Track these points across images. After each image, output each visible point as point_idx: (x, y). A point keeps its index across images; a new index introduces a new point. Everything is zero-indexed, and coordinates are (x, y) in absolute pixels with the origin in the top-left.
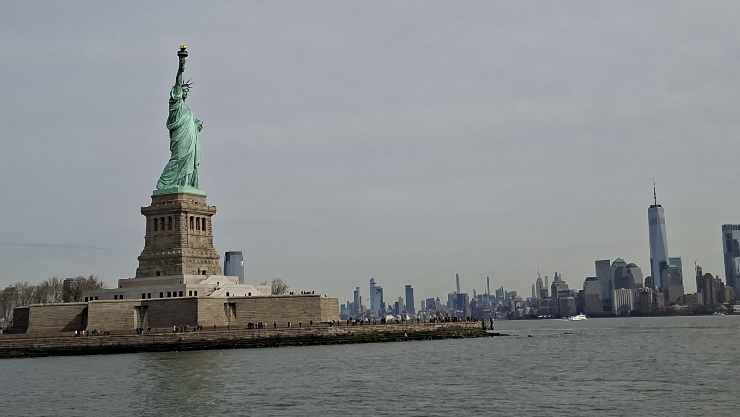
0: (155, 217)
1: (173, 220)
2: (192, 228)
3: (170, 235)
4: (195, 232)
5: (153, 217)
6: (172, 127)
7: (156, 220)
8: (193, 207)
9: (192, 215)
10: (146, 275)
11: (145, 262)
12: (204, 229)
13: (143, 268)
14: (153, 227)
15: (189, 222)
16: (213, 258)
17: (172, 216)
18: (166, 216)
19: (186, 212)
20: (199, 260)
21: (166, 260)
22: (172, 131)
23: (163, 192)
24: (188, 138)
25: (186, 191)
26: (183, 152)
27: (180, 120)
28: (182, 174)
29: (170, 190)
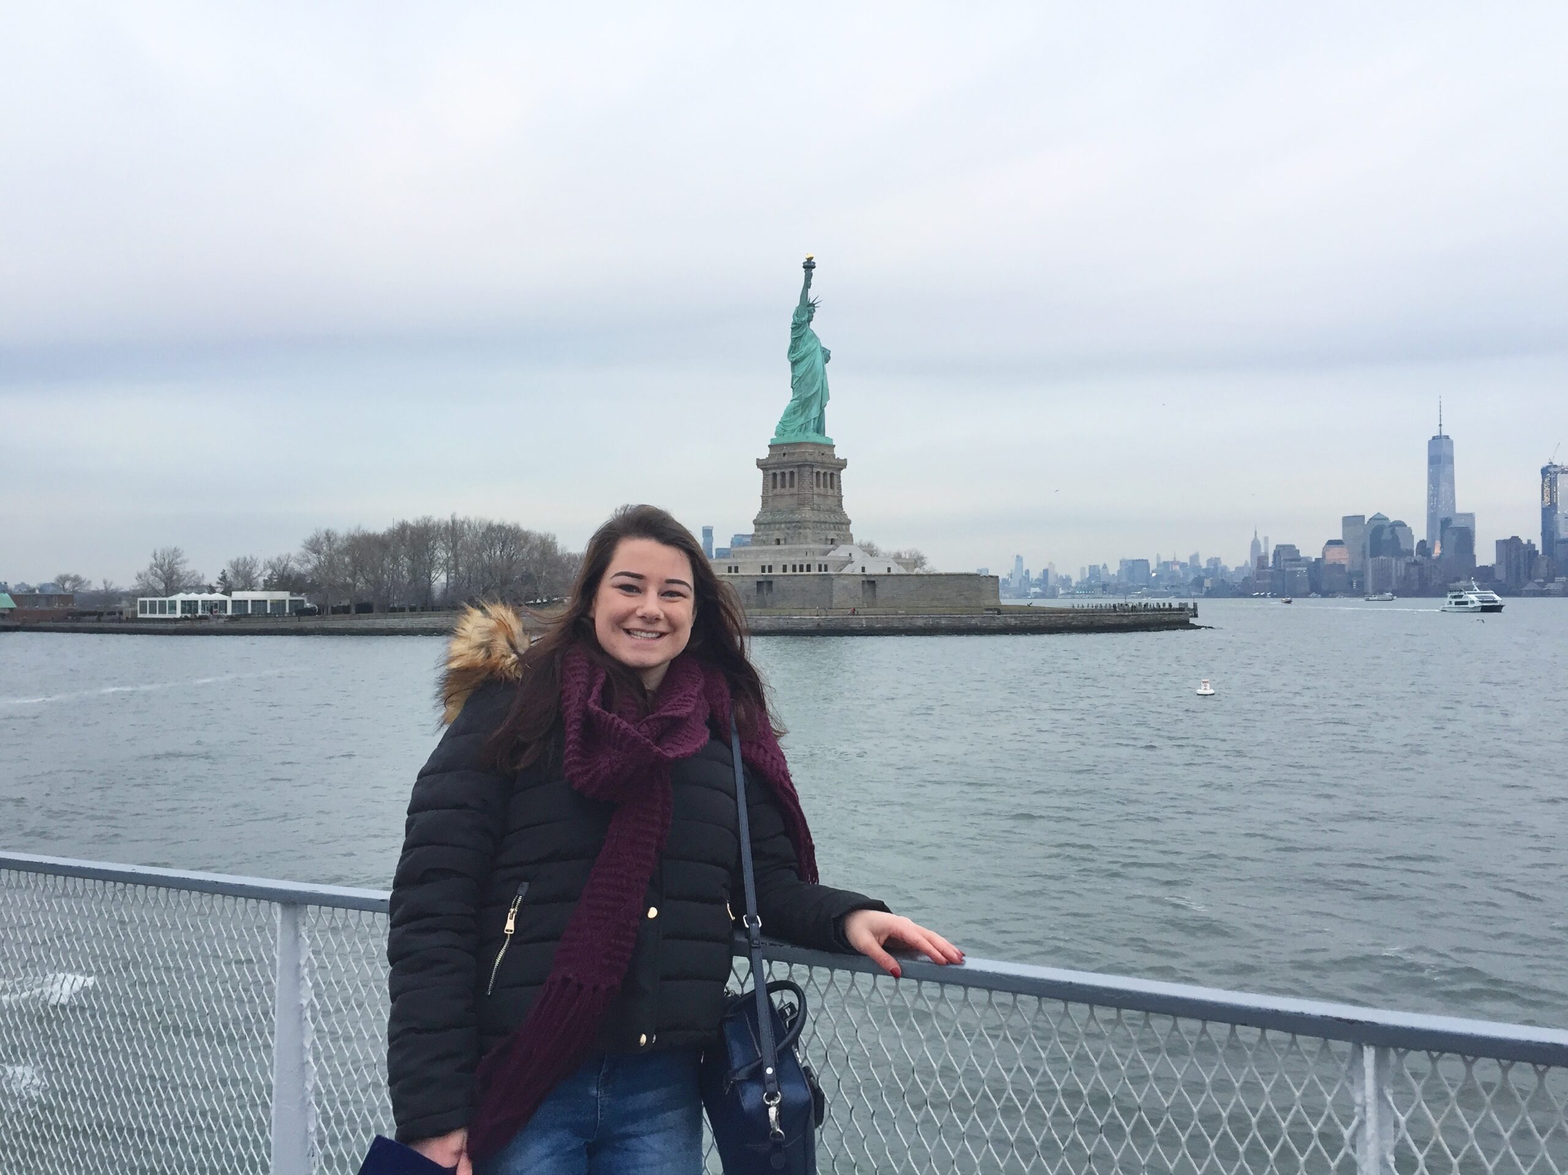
0: (774, 471)
1: (796, 476)
2: (818, 486)
3: (792, 495)
4: (822, 490)
5: (771, 472)
6: (793, 360)
7: (775, 475)
8: (819, 459)
9: (819, 470)
10: (764, 543)
11: (762, 527)
12: (832, 487)
13: (760, 533)
14: (770, 484)
15: (815, 478)
16: (843, 524)
17: (795, 470)
18: (787, 471)
19: (812, 467)
20: (827, 525)
21: (788, 525)
22: (794, 364)
23: (784, 440)
24: (813, 372)
25: (812, 440)
26: (808, 391)
27: (802, 350)
28: (806, 418)
29: (793, 437)
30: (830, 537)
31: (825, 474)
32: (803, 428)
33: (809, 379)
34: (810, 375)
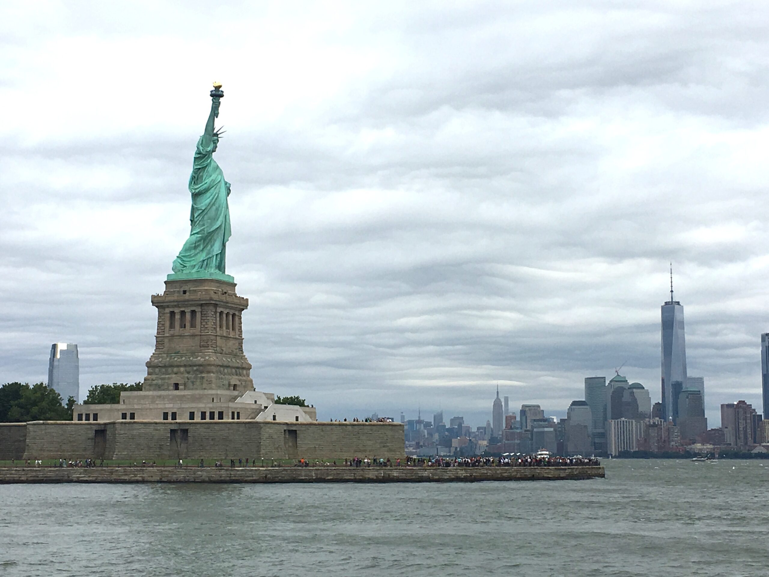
0: (171, 310)
1: (198, 315)
2: (221, 326)
3: (193, 336)
4: (224, 332)
5: (167, 310)
6: (194, 192)
7: (172, 314)
8: (222, 298)
9: (222, 309)
10: (159, 388)
11: (157, 370)
12: (233, 329)
13: (153, 377)
14: (167, 323)
15: (218, 319)
16: (243, 369)
17: (198, 309)
18: (188, 310)
19: (216, 306)
20: (229, 370)
21: (188, 369)
22: (195, 196)
23: (183, 277)
24: (217, 205)
25: (214, 277)
26: (211, 225)
27: (208, 181)
28: (208, 254)
29: (194, 274)
30: (233, 383)
31: (227, 314)
32: (205, 264)
33: (212, 212)
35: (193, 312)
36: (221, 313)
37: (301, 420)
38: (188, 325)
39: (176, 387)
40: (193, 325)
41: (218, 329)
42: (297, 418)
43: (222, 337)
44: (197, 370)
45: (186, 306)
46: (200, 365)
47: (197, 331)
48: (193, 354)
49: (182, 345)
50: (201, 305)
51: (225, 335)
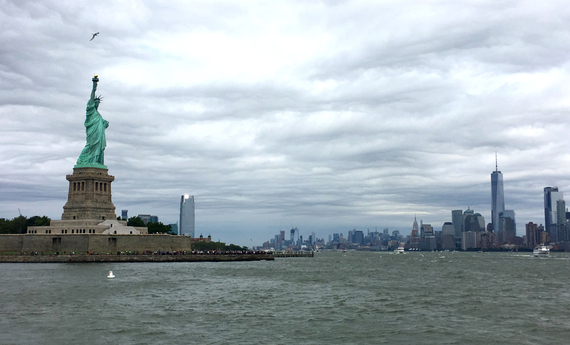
1: (85, 184)
2: (97, 189)
3: (83, 194)
5: (73, 182)
6: (87, 126)
7: (75, 184)
8: (98, 176)
9: (97, 181)
10: (68, 218)
11: (67, 210)
12: (105, 190)
13: (66, 213)
14: (73, 189)
15: (95, 186)
17: (85, 181)
18: (81, 182)
19: (93, 180)
20: (101, 210)
21: (80, 209)
22: (88, 128)
23: (80, 166)
24: (97, 132)
25: (94, 166)
26: (94, 142)
27: (92, 121)
28: (92, 155)
29: (85, 165)
30: (102, 216)
31: (101, 184)
32: (91, 160)
33: (94, 135)
34: (95, 134)
35: (83, 183)
36: (97, 183)
37: (133, 233)
38: (81, 189)
39: (74, 218)
40: (83, 189)
41: (95, 191)
42: (131, 232)
43: (97, 194)
44: (83, 210)
45: (80, 180)
46: (85, 208)
47: (84, 192)
48: (82, 202)
49: (79, 198)
50: (86, 179)
51: (99, 193)
